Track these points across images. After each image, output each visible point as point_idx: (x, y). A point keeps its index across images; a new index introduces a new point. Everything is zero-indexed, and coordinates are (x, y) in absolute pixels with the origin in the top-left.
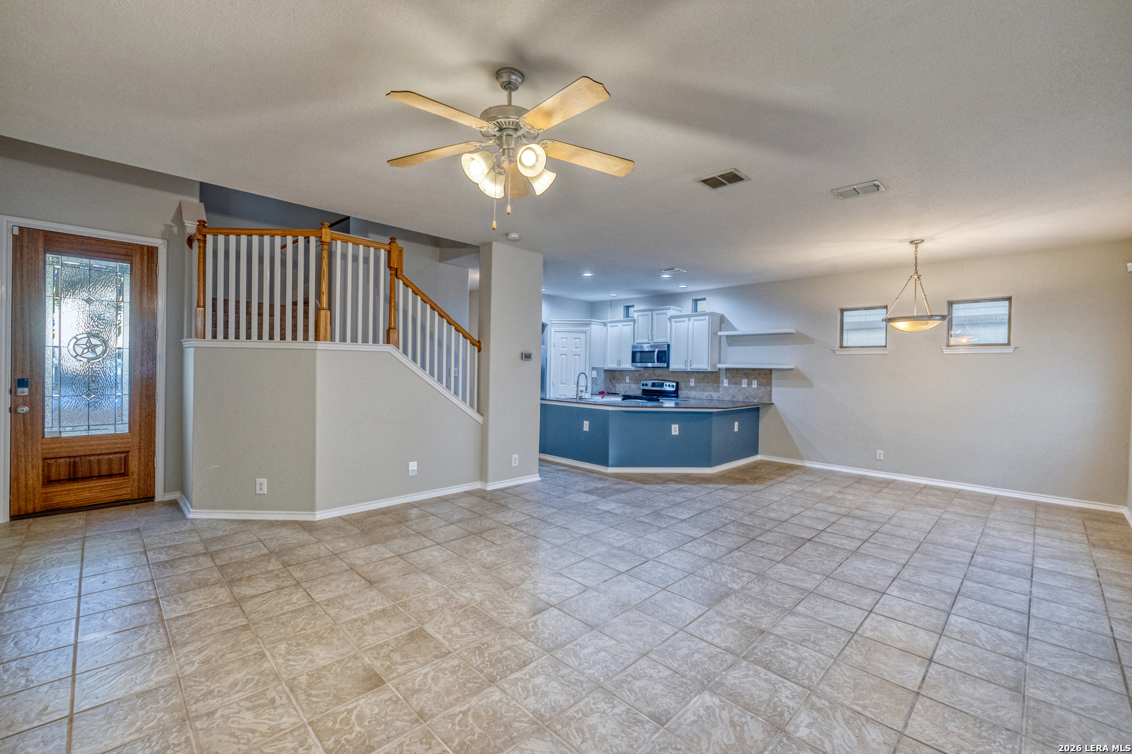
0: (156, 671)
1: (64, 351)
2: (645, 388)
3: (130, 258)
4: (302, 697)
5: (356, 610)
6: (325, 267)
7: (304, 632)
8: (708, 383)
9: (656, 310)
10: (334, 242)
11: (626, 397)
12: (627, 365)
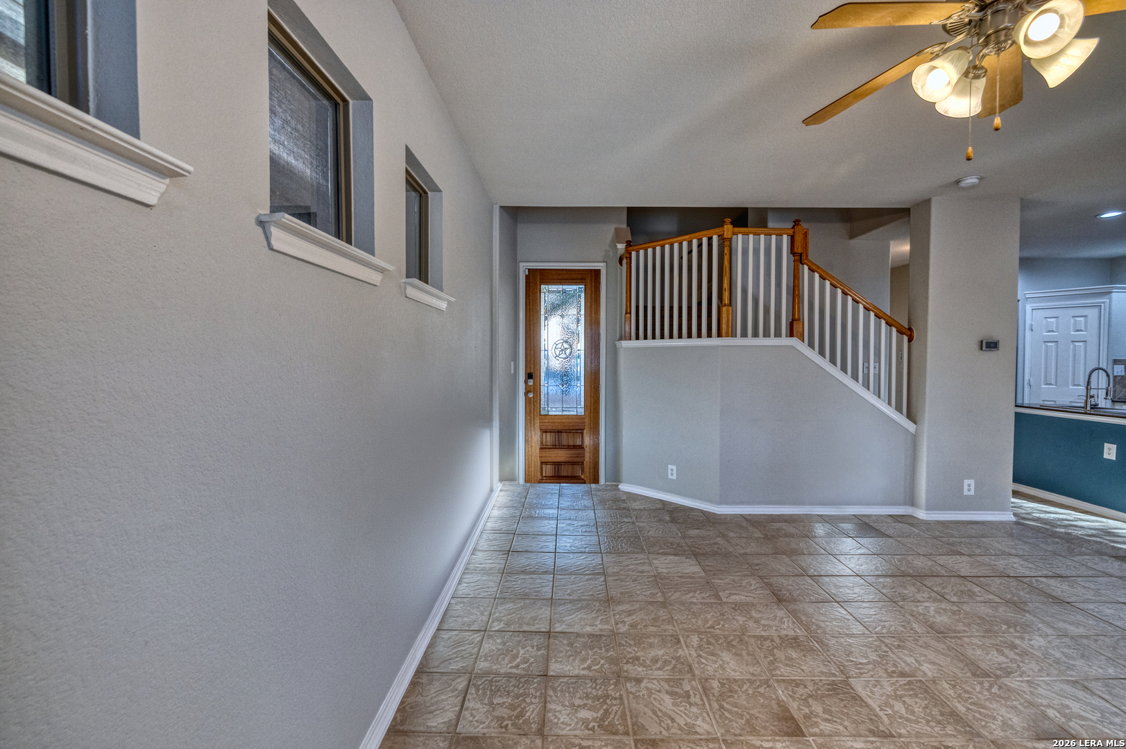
0: (600, 618)
1: (550, 354)
3: (584, 281)
4: (716, 706)
5: (764, 626)
6: (726, 263)
7: (713, 630)
10: (734, 237)
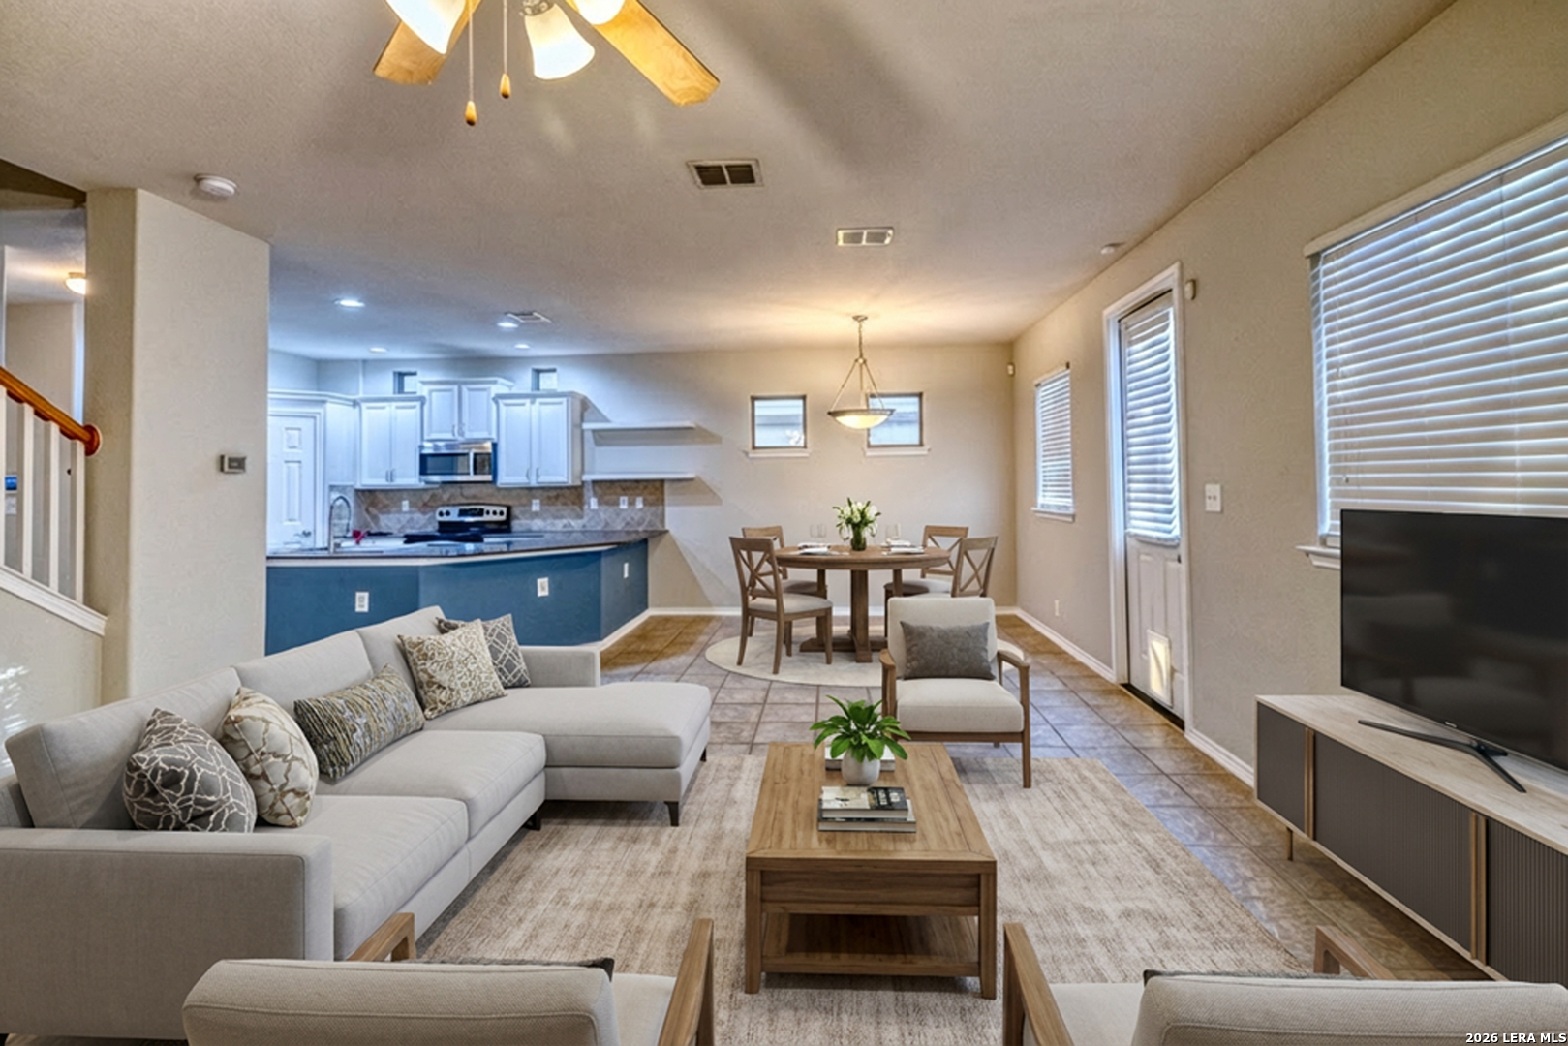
2: (445, 519)
8: (565, 504)
9: (466, 383)
11: (410, 539)
12: (410, 477)
